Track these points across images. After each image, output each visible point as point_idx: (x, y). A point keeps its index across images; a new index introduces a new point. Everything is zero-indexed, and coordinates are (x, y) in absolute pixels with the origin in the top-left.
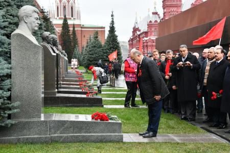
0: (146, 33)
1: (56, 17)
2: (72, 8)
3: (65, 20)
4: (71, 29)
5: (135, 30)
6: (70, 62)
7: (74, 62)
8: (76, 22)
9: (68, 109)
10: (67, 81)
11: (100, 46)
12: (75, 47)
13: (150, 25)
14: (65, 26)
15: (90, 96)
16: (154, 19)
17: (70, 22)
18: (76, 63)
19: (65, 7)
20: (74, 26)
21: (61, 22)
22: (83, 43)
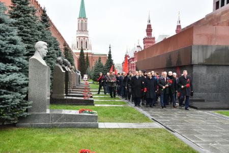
0: (133, 59)
1: (76, 48)
2: (86, 43)
3: (82, 50)
4: (86, 56)
5: (126, 56)
6: (83, 76)
7: (86, 76)
8: (89, 51)
9: (71, 107)
10: (80, 89)
11: (102, 67)
12: (87, 67)
13: (135, 54)
14: (82, 54)
15: (86, 99)
16: (138, 50)
17: (85, 51)
18: (87, 77)
19: (82, 42)
20: (87, 54)
21: (79, 51)
22: (93, 65)
